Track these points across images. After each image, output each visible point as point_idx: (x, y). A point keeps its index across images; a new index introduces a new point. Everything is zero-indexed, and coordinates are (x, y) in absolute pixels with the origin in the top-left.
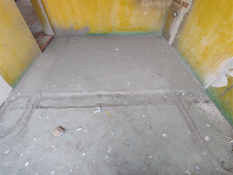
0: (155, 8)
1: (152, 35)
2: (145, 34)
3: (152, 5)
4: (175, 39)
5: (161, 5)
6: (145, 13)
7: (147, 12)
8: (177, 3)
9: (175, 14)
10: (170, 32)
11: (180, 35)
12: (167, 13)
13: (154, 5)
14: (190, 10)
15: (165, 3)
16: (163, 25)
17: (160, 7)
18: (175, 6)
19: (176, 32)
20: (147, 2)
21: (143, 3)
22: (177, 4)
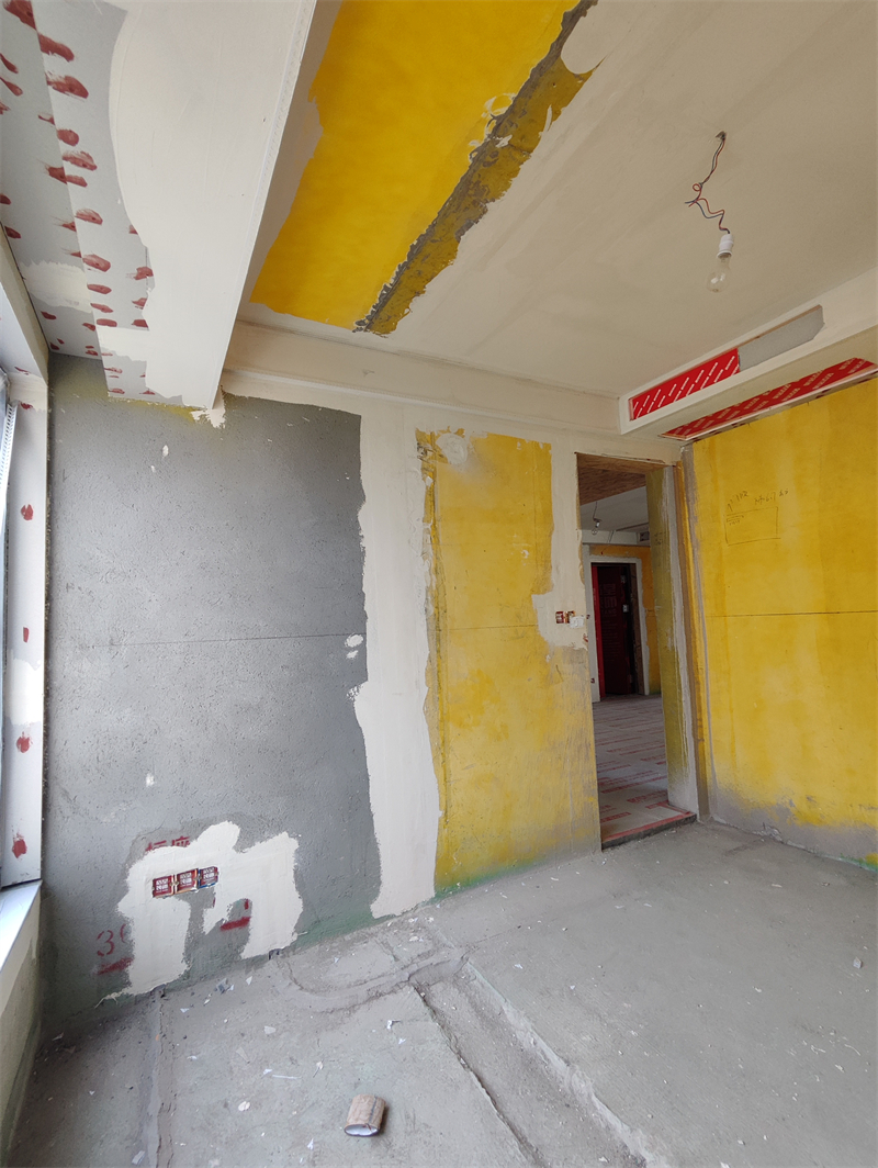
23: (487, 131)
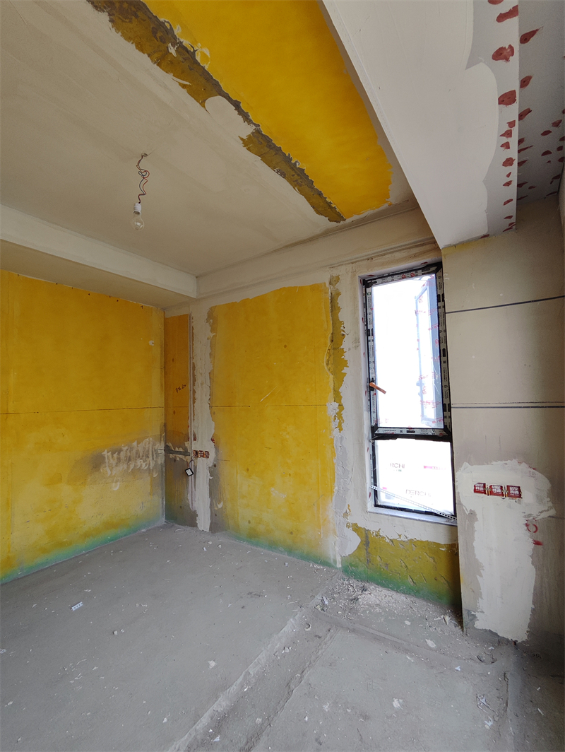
0: (136, 472)
1: (144, 530)
2: (125, 535)
3: (128, 468)
4: (214, 515)
5: (146, 465)
6: (116, 487)
7: (118, 483)
8: (180, 454)
9: (189, 472)
10: (188, 506)
11: (222, 503)
12: (162, 475)
13: (132, 467)
14: (217, 459)
15: (153, 459)
16: (161, 500)
17: (146, 468)
18: (178, 459)
19: (208, 500)
20: (114, 465)
21: (107, 468)
22: (181, 456)
23: (186, 43)
